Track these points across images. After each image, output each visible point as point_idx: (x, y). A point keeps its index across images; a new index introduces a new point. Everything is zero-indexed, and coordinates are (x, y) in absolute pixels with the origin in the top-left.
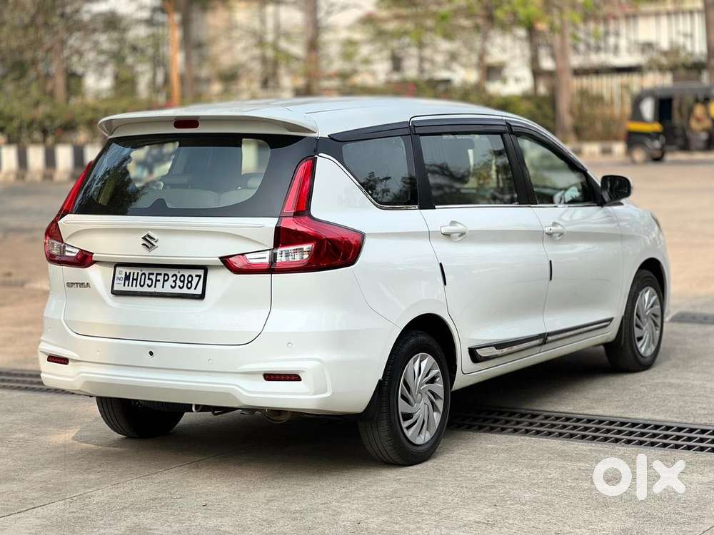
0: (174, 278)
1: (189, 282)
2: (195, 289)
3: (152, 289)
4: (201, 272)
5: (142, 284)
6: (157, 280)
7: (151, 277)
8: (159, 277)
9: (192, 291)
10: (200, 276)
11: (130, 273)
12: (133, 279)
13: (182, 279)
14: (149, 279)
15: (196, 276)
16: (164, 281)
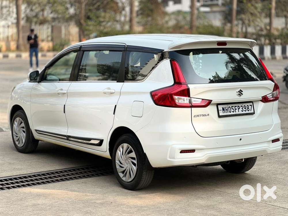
0: (242, 107)
1: (248, 108)
2: (251, 111)
3: (234, 113)
4: (251, 104)
5: (230, 111)
6: (236, 109)
7: (233, 108)
8: (236, 108)
9: (250, 112)
10: (251, 105)
11: (224, 107)
12: (226, 110)
13: (245, 107)
14: (232, 109)
15: (250, 105)
16: (238, 109)
